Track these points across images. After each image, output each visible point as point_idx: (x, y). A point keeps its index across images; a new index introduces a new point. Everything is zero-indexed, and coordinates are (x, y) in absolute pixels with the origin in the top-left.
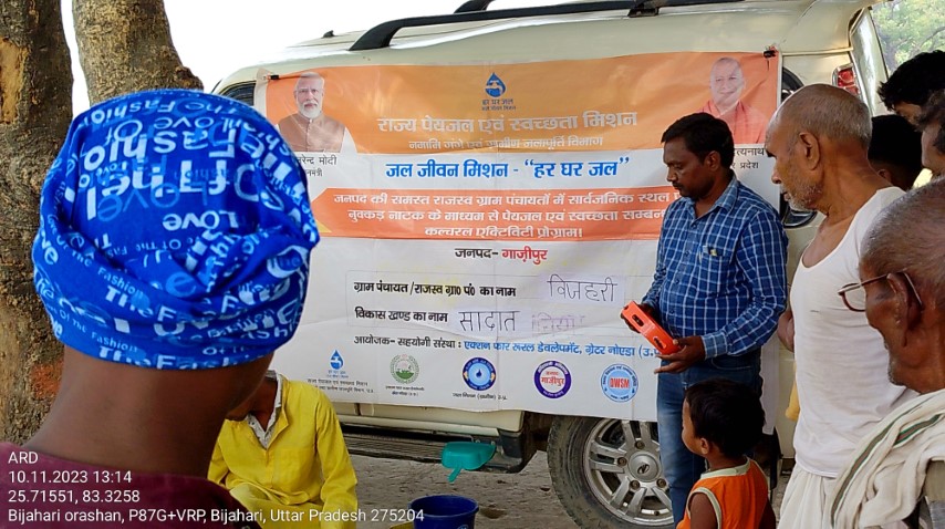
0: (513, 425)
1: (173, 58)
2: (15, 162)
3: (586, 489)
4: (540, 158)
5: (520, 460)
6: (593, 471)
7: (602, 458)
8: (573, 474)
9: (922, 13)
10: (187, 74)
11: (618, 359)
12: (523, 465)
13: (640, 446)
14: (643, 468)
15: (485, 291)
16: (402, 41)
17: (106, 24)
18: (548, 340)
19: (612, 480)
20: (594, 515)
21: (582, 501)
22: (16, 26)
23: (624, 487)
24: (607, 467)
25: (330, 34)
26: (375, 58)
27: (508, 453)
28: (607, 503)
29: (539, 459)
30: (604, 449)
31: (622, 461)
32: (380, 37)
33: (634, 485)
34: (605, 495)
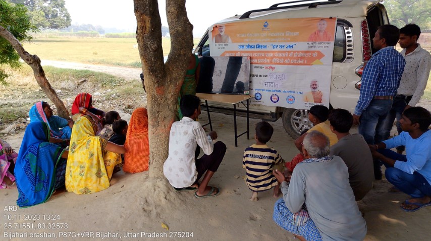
0: (274, 110)
1: (187, 20)
3: (291, 126)
5: (275, 119)
6: (293, 122)
7: (295, 119)
8: (288, 125)
10: (190, 24)
13: (305, 117)
14: (305, 122)
17: (172, 12)
19: (298, 125)
20: (293, 133)
21: (290, 129)
22: (148, 12)
23: (300, 126)
24: (297, 122)
25: (237, 15)
26: (244, 20)
27: (273, 117)
28: (296, 130)
29: (280, 120)
30: (296, 117)
31: (300, 120)
32: (247, 15)
33: (303, 126)
34: (296, 128)
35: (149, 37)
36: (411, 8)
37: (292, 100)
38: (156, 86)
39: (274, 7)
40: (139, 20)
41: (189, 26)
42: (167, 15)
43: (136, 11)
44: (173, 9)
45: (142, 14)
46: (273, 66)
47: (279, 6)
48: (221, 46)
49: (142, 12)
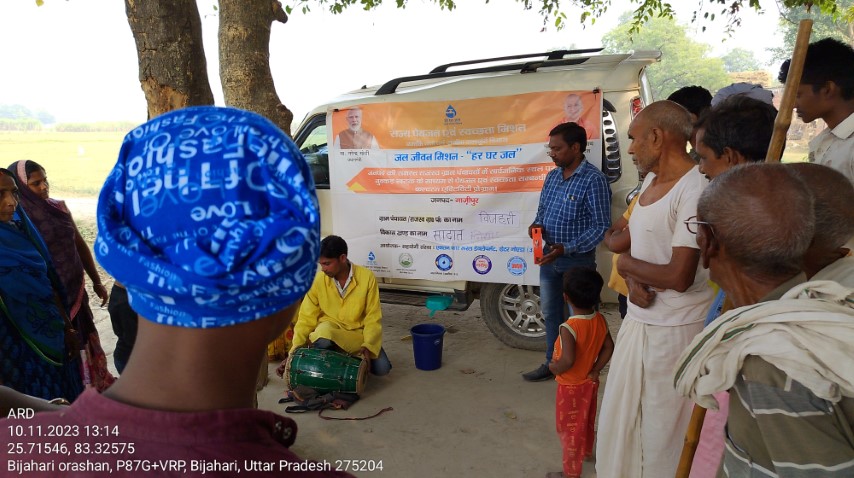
0: (462, 287)
1: (276, 100)
3: (500, 319)
4: (474, 150)
5: (465, 305)
6: (503, 310)
7: (508, 303)
8: (493, 312)
10: (283, 108)
11: (516, 254)
12: (466, 308)
13: (527, 297)
14: (529, 308)
15: (446, 220)
16: (400, 90)
17: (237, 81)
18: (480, 244)
19: (513, 315)
20: (504, 332)
21: (497, 325)
23: (519, 318)
24: (511, 308)
25: (365, 87)
26: (388, 99)
27: (460, 302)
28: (510, 326)
29: (476, 303)
30: (508, 299)
31: (518, 305)
32: (390, 88)
33: (525, 317)
34: (510, 322)
37: (521, 267)
39: (440, 72)
40: (153, 101)
41: (283, 114)
42: (224, 87)
43: (145, 77)
44: (239, 74)
45: (162, 86)
47: (449, 70)
48: (354, 156)
49: (161, 80)
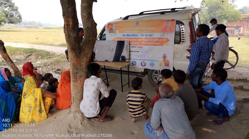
0: (143, 71)
1: (93, 20)
2: (71, 33)
3: (153, 80)
5: (144, 76)
6: (154, 77)
7: (155, 76)
8: (151, 78)
9: (218, 14)
14: (160, 77)
17: (84, 16)
19: (156, 78)
20: (153, 83)
21: (152, 81)
22: (71, 16)
23: (158, 79)
24: (156, 77)
27: (142, 75)
29: (146, 76)
30: (155, 74)
31: (157, 76)
32: (127, 18)
33: (159, 79)
34: (155, 80)
35: (71, 30)
36: (214, 14)
37: (153, 65)
38: (76, 58)
39: (141, 14)
40: (65, 20)
41: (95, 24)
42: (82, 18)
43: (64, 15)
44: (85, 14)
45: (67, 17)
46: (141, 46)
47: (144, 13)
48: (112, 35)
49: (67, 16)
